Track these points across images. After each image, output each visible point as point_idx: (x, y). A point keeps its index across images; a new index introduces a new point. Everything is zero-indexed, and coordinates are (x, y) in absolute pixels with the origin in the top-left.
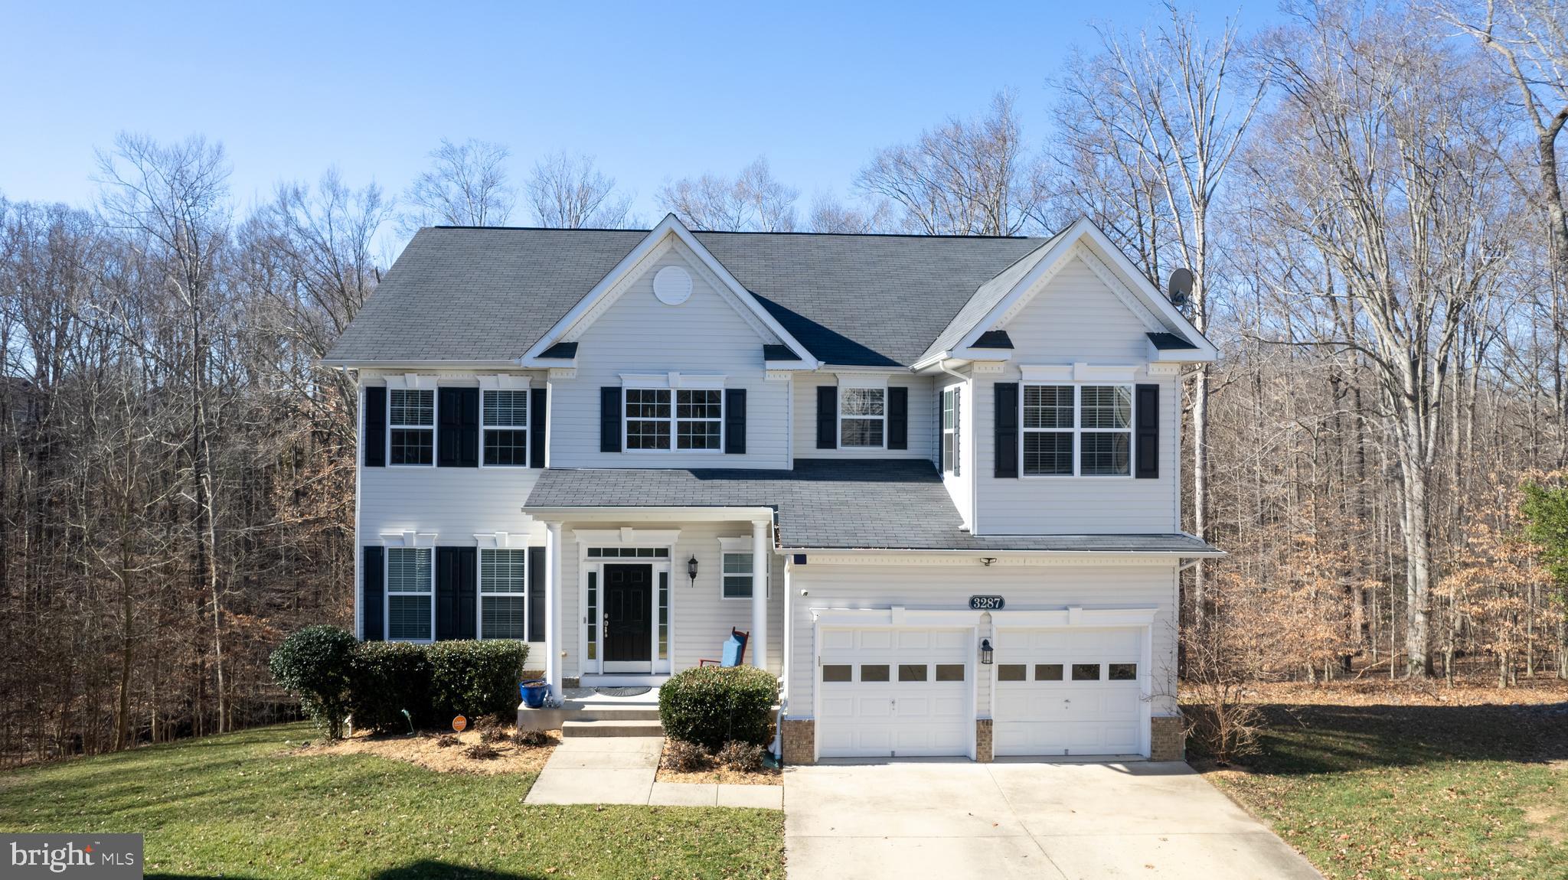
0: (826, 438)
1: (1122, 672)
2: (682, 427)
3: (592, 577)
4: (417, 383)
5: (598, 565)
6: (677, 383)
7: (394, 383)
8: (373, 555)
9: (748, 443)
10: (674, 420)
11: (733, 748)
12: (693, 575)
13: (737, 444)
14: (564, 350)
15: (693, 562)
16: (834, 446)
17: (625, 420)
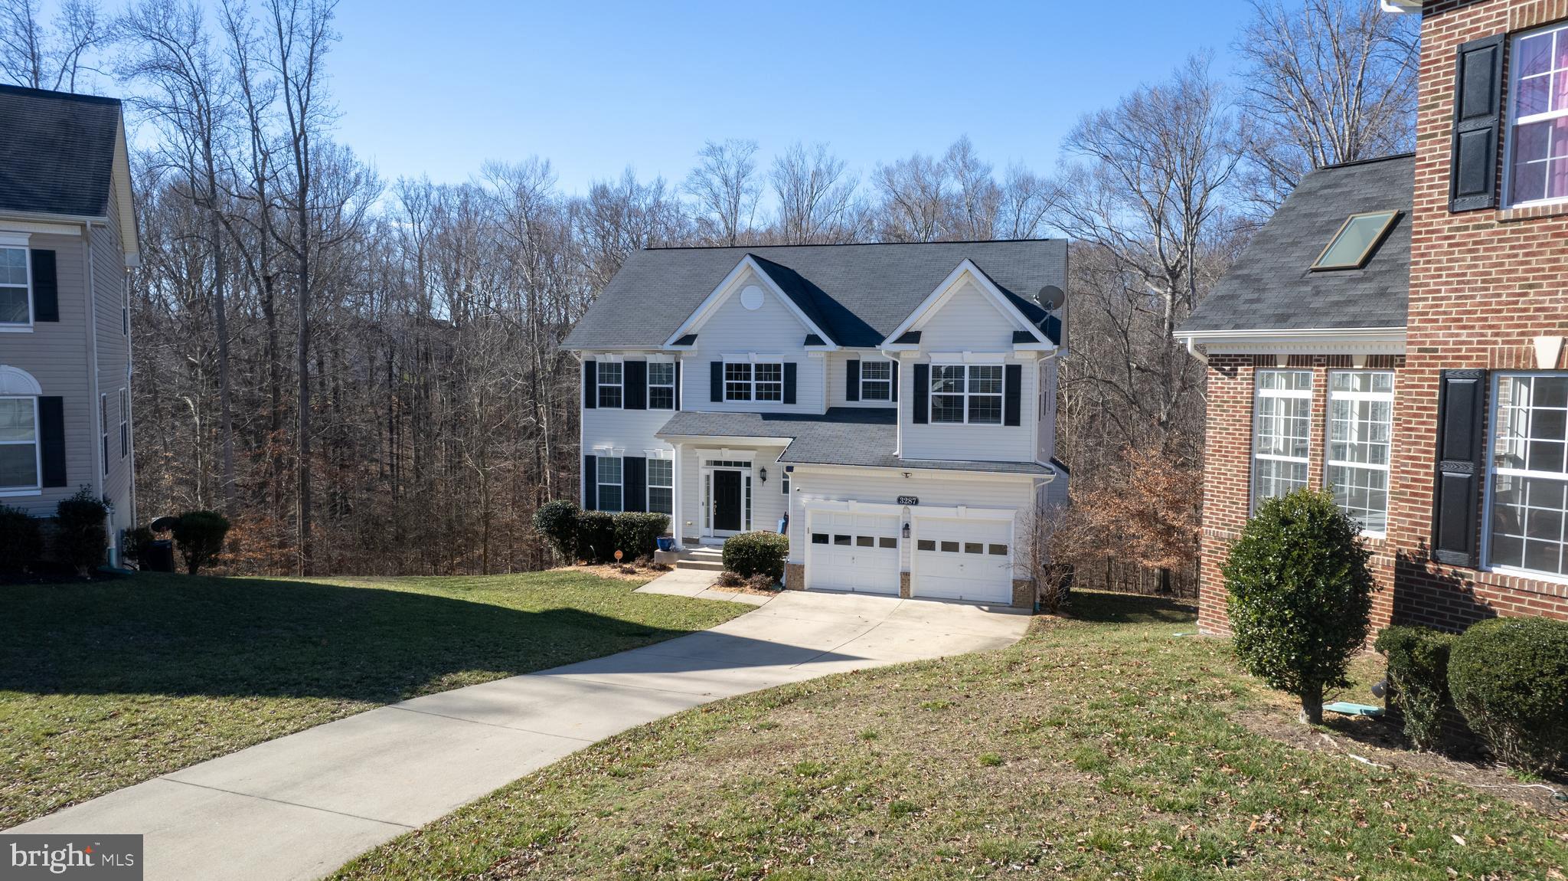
0: (852, 395)
1: (999, 550)
2: (758, 387)
3: (708, 477)
4: (612, 358)
5: (711, 471)
6: (754, 359)
7: (600, 359)
8: (590, 460)
9: (797, 397)
10: (753, 382)
11: (756, 578)
12: (764, 479)
13: (791, 398)
14: (688, 340)
15: (763, 470)
16: (857, 399)
17: (725, 382)
